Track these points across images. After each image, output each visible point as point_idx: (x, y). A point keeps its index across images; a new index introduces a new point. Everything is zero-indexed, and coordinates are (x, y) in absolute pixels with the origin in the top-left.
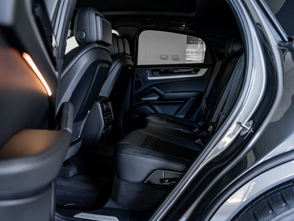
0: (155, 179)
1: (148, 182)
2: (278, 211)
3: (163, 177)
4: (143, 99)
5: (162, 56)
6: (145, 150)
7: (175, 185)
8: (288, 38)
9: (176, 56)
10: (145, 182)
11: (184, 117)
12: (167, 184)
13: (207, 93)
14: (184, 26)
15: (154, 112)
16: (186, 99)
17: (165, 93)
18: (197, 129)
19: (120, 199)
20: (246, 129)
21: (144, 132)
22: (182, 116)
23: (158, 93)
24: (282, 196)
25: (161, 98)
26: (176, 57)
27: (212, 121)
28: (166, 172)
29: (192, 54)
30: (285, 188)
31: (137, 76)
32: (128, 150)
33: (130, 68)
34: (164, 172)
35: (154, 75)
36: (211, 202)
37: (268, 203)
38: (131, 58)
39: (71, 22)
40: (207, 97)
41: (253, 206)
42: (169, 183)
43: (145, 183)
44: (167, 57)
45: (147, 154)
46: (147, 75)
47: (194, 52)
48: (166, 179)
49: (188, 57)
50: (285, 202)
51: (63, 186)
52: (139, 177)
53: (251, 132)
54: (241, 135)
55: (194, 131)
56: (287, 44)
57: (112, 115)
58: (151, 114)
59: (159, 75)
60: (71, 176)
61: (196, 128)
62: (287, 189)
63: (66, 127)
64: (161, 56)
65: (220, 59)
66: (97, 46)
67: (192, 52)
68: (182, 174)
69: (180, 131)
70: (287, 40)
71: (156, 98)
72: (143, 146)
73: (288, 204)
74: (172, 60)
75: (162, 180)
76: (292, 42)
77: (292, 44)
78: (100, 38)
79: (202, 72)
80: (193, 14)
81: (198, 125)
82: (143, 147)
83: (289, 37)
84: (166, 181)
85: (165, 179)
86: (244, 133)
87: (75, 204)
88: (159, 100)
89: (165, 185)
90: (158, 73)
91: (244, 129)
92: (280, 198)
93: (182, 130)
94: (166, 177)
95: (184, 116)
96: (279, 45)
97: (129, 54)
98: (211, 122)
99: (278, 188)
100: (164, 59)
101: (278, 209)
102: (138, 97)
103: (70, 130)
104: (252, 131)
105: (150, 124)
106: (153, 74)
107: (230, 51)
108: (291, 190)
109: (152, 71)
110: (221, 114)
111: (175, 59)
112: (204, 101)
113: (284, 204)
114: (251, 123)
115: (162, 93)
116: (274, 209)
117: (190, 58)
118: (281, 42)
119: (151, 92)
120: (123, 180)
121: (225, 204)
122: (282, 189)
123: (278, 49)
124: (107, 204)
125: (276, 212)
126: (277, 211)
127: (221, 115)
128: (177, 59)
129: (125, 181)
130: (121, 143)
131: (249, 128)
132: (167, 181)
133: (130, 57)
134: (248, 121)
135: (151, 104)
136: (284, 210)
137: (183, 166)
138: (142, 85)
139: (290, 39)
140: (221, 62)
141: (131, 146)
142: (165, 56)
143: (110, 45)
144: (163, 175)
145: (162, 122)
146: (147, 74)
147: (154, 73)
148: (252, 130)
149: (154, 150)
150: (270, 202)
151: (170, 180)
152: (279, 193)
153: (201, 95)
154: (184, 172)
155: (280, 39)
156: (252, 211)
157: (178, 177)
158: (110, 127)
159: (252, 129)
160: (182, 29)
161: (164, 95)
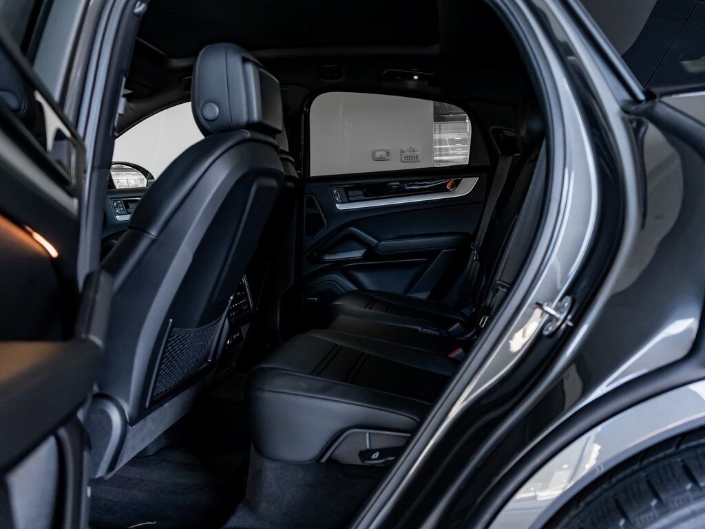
0: (347, 452)
1: (330, 459)
2: (640, 520)
3: (368, 447)
4: (328, 258)
5: (377, 153)
6: (319, 381)
7: (393, 463)
8: (644, 93)
9: (410, 151)
10: (324, 460)
11: (428, 298)
12: (377, 463)
13: (481, 235)
14: (416, 77)
15: (354, 288)
16: (430, 253)
17: (380, 241)
18: (458, 324)
19: (263, 506)
20: (555, 320)
21: (322, 338)
22: (423, 296)
23: (362, 243)
24: (649, 483)
25: (371, 253)
26: (411, 154)
27: (488, 303)
28: (373, 434)
29: (452, 146)
30: (657, 461)
31: (311, 204)
32: (279, 382)
33: (290, 184)
34: (370, 434)
35: (351, 199)
36: (479, 501)
37: (617, 502)
38: (293, 160)
39: (124, 79)
40: (480, 245)
41: (583, 509)
42: (381, 461)
43: (322, 464)
44: (388, 154)
45: (324, 391)
46: (335, 200)
47: (458, 142)
48: (375, 451)
49: (443, 153)
50: (657, 496)
51: (129, 479)
52: (308, 449)
53: (567, 325)
54: (546, 333)
55: (450, 330)
56: (643, 106)
57: (248, 300)
58: (349, 294)
59: (363, 198)
60: (152, 454)
61: (455, 321)
62: (660, 464)
63: (88, 332)
64: (374, 153)
65: (506, 153)
66: (248, 135)
67: (453, 142)
68: (409, 435)
69: (417, 330)
70: (641, 97)
71: (358, 254)
72: (317, 371)
73: (664, 502)
74: (402, 162)
75: (365, 454)
76: (654, 102)
77: (653, 108)
78: (256, 117)
79: (467, 186)
80: (434, 49)
81: (463, 315)
82: (318, 375)
83: (645, 89)
84: (373, 457)
85: (371, 452)
86: (551, 329)
87: (155, 522)
88: (365, 258)
89: (373, 466)
90: (360, 193)
91: (551, 318)
92: (644, 486)
93: (420, 329)
94: (374, 447)
95: (428, 294)
96: (625, 110)
97: (287, 150)
98: (485, 306)
99: (641, 461)
100: (381, 159)
101: (639, 515)
102: (315, 253)
103: (97, 340)
104: (570, 324)
105: (342, 319)
106: (348, 196)
107: (523, 133)
108: (670, 465)
109: (346, 190)
110: (499, 284)
111: (407, 158)
112: (474, 256)
113: (654, 502)
114: (567, 302)
115: (373, 242)
116: (631, 515)
117: (447, 155)
118: (628, 102)
119: (345, 240)
120: (269, 458)
121: (510, 505)
122: (650, 464)
123: (623, 119)
124: (232, 519)
125: (635, 522)
126: (637, 520)
127: (499, 287)
128: (414, 158)
129: (274, 460)
130: (262, 366)
131: (562, 317)
132: (376, 455)
133: (290, 158)
134: (561, 300)
135: (345, 268)
136: (654, 516)
137: (413, 417)
138: (322, 225)
139: (650, 96)
140: (510, 159)
141: (284, 372)
142: (384, 154)
143: (278, 132)
144: (367, 440)
145: (372, 311)
146: (334, 196)
147: (350, 193)
148: (571, 320)
149: (344, 380)
150: (622, 498)
151: (384, 452)
152: (643, 474)
153: (466, 241)
154: (413, 431)
155: (626, 96)
156: (578, 521)
157: (402, 443)
158: (245, 329)
159: (569, 317)
160: (411, 85)
161: (377, 245)
